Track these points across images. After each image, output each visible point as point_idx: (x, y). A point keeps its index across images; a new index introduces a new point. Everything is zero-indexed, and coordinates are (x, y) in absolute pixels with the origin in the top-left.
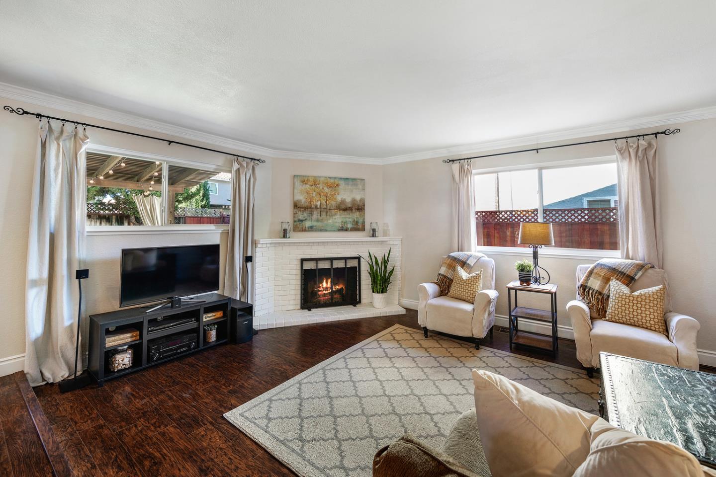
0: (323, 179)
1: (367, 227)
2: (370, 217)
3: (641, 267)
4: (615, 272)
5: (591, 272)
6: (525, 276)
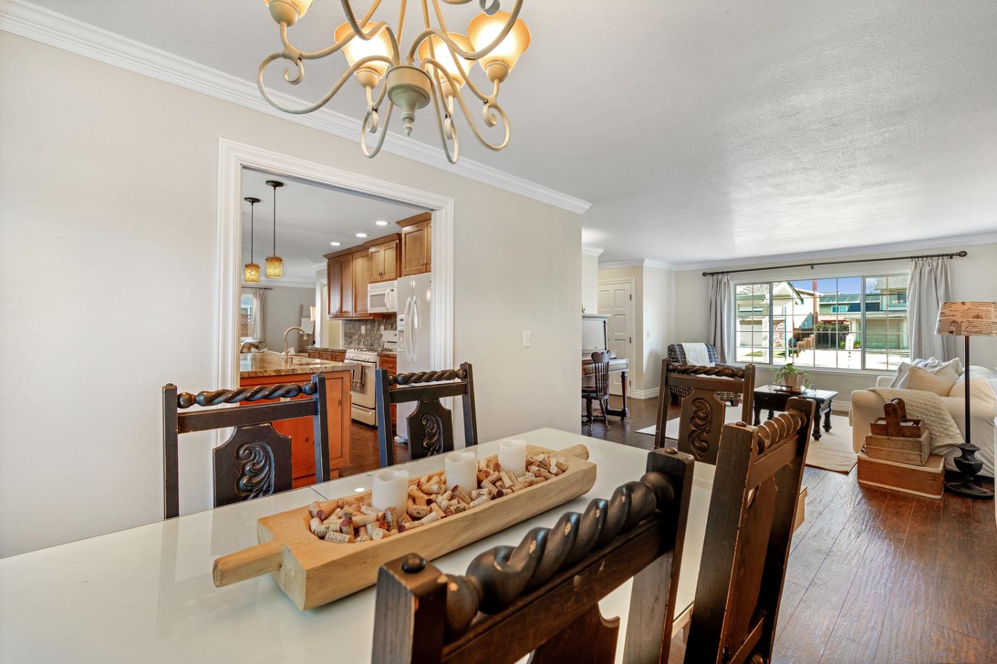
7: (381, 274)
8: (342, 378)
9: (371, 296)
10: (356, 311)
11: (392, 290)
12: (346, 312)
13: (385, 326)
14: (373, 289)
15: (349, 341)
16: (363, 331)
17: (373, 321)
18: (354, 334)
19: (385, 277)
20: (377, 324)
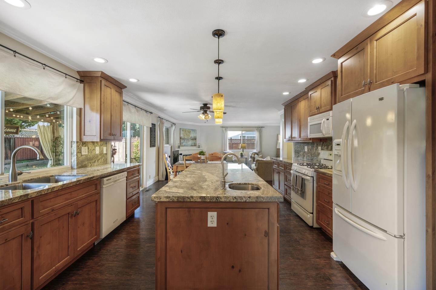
0: (187, 130)
1: (197, 145)
2: (198, 142)
3: (259, 152)
4: (256, 153)
5: (252, 154)
6: (242, 155)
7: (318, 108)
8: (268, 209)
9: (310, 125)
10: (300, 137)
11: (328, 119)
12: (294, 138)
13: (322, 147)
14: (312, 121)
15: (297, 155)
16: (306, 150)
17: (313, 143)
18: (300, 151)
19: (321, 110)
20: (315, 145)
